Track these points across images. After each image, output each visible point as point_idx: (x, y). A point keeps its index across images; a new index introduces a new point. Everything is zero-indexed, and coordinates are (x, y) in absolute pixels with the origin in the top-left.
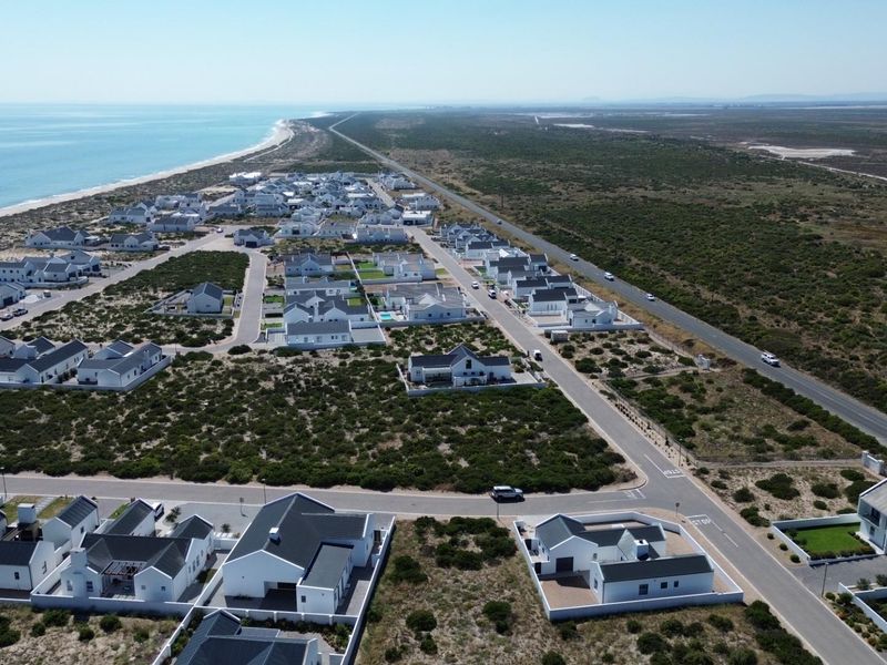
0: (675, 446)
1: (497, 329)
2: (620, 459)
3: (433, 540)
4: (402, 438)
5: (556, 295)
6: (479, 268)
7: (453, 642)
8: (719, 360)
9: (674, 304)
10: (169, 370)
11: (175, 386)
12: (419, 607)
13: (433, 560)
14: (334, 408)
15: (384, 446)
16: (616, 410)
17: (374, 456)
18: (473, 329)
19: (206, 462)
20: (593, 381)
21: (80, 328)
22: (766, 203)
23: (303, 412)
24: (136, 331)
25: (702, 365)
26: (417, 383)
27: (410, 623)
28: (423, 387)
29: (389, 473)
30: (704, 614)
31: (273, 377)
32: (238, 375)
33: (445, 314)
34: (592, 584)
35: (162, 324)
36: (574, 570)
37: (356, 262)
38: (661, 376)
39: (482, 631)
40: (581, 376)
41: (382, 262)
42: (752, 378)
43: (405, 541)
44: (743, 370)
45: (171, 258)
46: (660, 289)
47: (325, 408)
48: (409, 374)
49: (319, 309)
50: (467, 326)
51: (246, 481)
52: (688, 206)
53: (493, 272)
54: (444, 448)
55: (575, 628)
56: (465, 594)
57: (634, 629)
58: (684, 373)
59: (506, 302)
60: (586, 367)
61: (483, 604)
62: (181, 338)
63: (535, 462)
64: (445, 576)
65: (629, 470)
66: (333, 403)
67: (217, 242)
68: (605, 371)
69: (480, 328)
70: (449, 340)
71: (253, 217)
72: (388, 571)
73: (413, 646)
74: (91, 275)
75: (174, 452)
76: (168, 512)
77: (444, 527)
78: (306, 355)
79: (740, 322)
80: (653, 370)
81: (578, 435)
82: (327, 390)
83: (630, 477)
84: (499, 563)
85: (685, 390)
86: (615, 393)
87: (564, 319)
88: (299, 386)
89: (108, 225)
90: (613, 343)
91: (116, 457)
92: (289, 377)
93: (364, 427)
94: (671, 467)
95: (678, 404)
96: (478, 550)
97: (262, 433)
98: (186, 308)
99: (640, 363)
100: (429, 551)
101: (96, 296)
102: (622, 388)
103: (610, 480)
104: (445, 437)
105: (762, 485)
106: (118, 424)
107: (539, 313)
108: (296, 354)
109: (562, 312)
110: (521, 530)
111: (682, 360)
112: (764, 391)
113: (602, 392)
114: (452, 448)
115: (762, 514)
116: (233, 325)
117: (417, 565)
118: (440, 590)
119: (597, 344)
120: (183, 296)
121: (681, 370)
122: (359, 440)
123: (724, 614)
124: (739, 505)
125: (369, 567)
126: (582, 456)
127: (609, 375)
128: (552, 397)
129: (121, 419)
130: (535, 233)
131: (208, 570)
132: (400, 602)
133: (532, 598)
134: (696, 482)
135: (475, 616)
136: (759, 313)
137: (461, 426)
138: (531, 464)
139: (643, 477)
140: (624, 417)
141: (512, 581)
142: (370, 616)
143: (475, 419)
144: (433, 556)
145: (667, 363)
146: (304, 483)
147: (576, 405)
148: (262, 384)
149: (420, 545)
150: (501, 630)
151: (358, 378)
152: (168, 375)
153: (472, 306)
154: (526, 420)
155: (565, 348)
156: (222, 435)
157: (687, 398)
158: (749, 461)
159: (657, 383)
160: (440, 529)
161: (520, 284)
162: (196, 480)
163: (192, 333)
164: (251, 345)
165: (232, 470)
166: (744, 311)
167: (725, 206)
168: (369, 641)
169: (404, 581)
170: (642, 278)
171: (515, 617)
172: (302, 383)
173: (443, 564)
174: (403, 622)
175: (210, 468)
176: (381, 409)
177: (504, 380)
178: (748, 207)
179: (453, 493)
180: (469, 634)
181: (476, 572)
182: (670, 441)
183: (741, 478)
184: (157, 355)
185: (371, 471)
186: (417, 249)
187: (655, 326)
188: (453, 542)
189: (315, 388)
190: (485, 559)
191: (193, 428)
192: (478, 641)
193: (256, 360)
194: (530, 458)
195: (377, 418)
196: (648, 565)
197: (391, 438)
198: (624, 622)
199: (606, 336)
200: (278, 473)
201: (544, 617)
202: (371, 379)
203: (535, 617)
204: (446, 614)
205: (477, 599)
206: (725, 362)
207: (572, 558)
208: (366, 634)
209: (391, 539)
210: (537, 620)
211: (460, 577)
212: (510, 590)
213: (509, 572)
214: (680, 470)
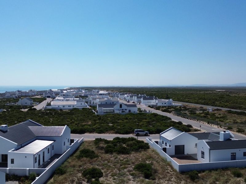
2: (190, 126)
3: (102, 145)
4: (92, 122)
8: (215, 110)
9: (191, 103)
13: (103, 151)
15: (83, 124)
16: (182, 118)
17: (78, 126)
20: (170, 113)
27: (84, 175)
33: (112, 103)
34: (200, 156)
36: (185, 154)
39: (134, 178)
40: (165, 113)
42: (231, 112)
43: (88, 146)
44: (226, 111)
55: (197, 175)
57: (238, 175)
58: (204, 112)
59: (133, 102)
60: (166, 110)
61: (133, 167)
64: (109, 157)
65: (196, 129)
77: (110, 141)
78: (58, 110)
79: (217, 104)
80: (192, 112)
81: (169, 122)
85: (207, 114)
94: (214, 128)
98: (18, 104)
99: (186, 111)
100: (102, 148)
108: (54, 110)
110: (150, 140)
112: (238, 114)
113: (174, 115)
117: (93, 152)
118: (106, 162)
127: (175, 112)
132: (80, 166)
133: (164, 164)
135: (129, 171)
137: (118, 120)
139: (204, 131)
140: (186, 119)
141: (150, 157)
149: (96, 146)
150: (147, 176)
155: (157, 108)
160: (107, 141)
168: (53, 183)
169: (84, 158)
171: (156, 171)
173: (107, 152)
174: (80, 175)
180: (125, 179)
181: (128, 155)
182: (209, 123)
190: (133, 151)
193: (37, 111)
195: (82, 119)
197: (87, 122)
198: (229, 172)
201: (174, 171)
204: (110, 171)
205: (129, 164)
206: (218, 110)
207: (184, 146)
208: (52, 180)
209: (80, 145)
210: (171, 173)
211: (119, 157)
212: (149, 161)
213: (147, 155)
214: (219, 129)
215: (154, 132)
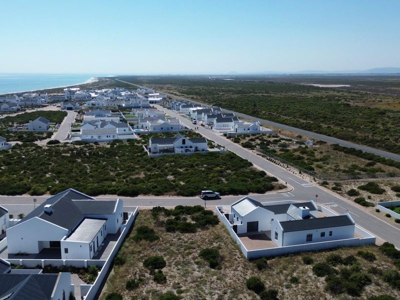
0: (305, 174)
1: (198, 133)
2: (275, 180)
3: (162, 218)
4: (145, 174)
6: (187, 115)
7: (178, 275)
8: (317, 142)
9: (287, 125)
10: (10, 150)
12: (153, 254)
13: (164, 229)
14: (104, 163)
15: (134, 177)
16: (268, 161)
17: (127, 181)
18: (185, 134)
19: (18, 186)
20: (252, 150)
23: (86, 165)
25: (309, 144)
26: (155, 153)
27: (146, 264)
28: (158, 154)
29: (136, 187)
30: (354, 251)
31: (70, 152)
32: (50, 151)
33: (170, 128)
34: (273, 237)
35: (12, 134)
36: (259, 231)
37: (124, 114)
38: (289, 148)
39: (199, 268)
40: (246, 149)
41: (137, 112)
42: (336, 147)
43: (145, 220)
44: (331, 145)
45: (26, 113)
47: (99, 162)
48: (150, 148)
49: (101, 125)
50: (182, 133)
51: (42, 194)
52: (284, 97)
53: (195, 115)
54: (171, 177)
55: (266, 262)
56: (186, 246)
57: (308, 262)
58: (300, 147)
59: (202, 125)
60: (247, 146)
61: (199, 251)
62: (21, 139)
63: (225, 182)
64: (172, 237)
65: (281, 184)
67: (53, 108)
68: (258, 147)
69: (189, 134)
71: (73, 101)
72: (132, 235)
73: (148, 279)
77: (171, 211)
78: (92, 144)
79: (323, 129)
80: (284, 146)
81: (249, 170)
82: (102, 156)
84: (208, 229)
85: (303, 153)
86: (265, 155)
88: (85, 155)
90: (260, 137)
93: (122, 170)
94: (305, 182)
95: (301, 158)
96: (193, 222)
97: (58, 173)
98: (28, 129)
99: (277, 144)
100: (161, 224)
103: (272, 188)
104: (171, 173)
105: (362, 188)
107: (219, 128)
108: (86, 144)
109: (231, 127)
110: (221, 211)
111: (297, 142)
112: (346, 152)
113: (258, 154)
114: (175, 177)
115: (367, 200)
116: (52, 134)
117: (152, 231)
118: (168, 245)
119: (251, 137)
121: (298, 146)
122: (118, 175)
123: (367, 250)
124: (352, 197)
126: (252, 179)
127: (261, 149)
128: (232, 156)
132: (140, 252)
133: (233, 247)
134: (322, 188)
135: (194, 258)
136: (332, 126)
137: (180, 168)
138: (223, 183)
139: (290, 187)
140: (273, 163)
141: (218, 238)
142: (116, 261)
143: (188, 165)
144: (163, 227)
145: (290, 144)
148: (63, 154)
149: (155, 221)
150: (213, 266)
151: (120, 151)
152: (7, 152)
153: (184, 126)
154: (218, 165)
155: (235, 139)
156: (33, 175)
157: (305, 156)
158: (349, 179)
159: (287, 151)
160: (168, 213)
161: (209, 117)
162: (9, 194)
163: (28, 137)
164: (60, 141)
166: (324, 126)
167: (301, 97)
168: (114, 277)
169: (143, 240)
170: (269, 117)
171: (223, 258)
172: (87, 154)
173: (169, 230)
174: (141, 264)
175: (19, 188)
176: (132, 162)
177: (203, 150)
179: (176, 197)
180: (190, 269)
181: (193, 234)
182: (302, 172)
183: (348, 186)
185: (124, 187)
187: (280, 132)
188: (177, 219)
190: (199, 227)
192: (197, 274)
193: (62, 146)
194: (222, 180)
195: (130, 166)
197: (138, 174)
198: (300, 258)
199: (255, 135)
201: (243, 257)
202: (128, 152)
204: (173, 258)
205: (194, 248)
206: (321, 143)
207: (258, 222)
208: (112, 273)
209: (135, 219)
210: (238, 259)
211: (182, 237)
212: (217, 243)
213: (215, 233)
214: (311, 184)
215: (227, 193)
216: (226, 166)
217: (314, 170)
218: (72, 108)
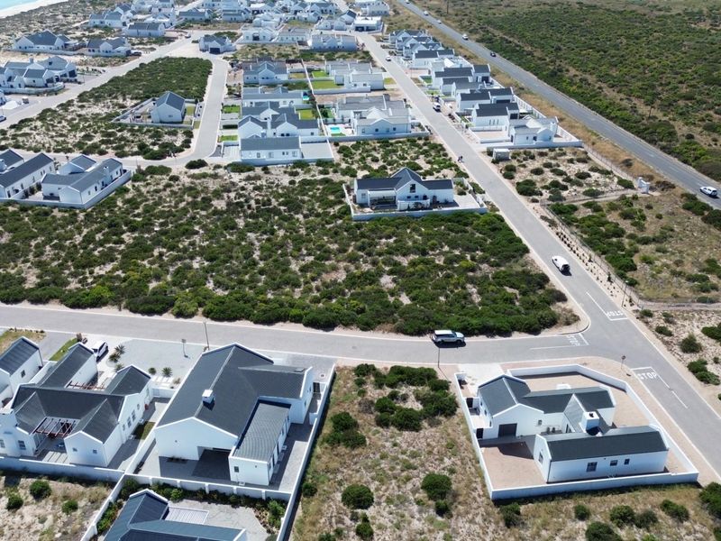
0: (618, 282)
1: (441, 145)
2: (562, 298)
3: (374, 393)
4: (346, 269)
5: (499, 108)
6: (424, 78)
7: (390, 524)
8: (658, 183)
9: (611, 119)
10: (129, 185)
11: (133, 203)
12: (356, 477)
13: (372, 418)
14: (281, 233)
15: (328, 278)
16: (557, 238)
17: (318, 289)
18: (418, 146)
19: (155, 292)
20: (534, 204)
21: (52, 137)
22: (696, 10)
23: (251, 236)
24: (103, 142)
25: (641, 187)
26: (362, 206)
27: (346, 498)
28: (368, 210)
29: (332, 311)
30: (658, 497)
31: (225, 195)
32: (193, 192)
33: (391, 130)
34: (536, 456)
35: (127, 134)
36: (517, 435)
37: (310, 70)
38: (601, 200)
39: (420, 512)
40: (522, 199)
41: (334, 70)
42: (692, 205)
43: (345, 394)
44: (683, 195)
45: (141, 65)
46: (597, 103)
47: (272, 232)
48: (355, 197)
49: (272, 123)
50: (412, 141)
51: (191, 315)
52: (621, 13)
53: (438, 83)
54: (387, 281)
55: (518, 513)
56: (405, 461)
57: (582, 515)
58: (623, 197)
59: (450, 115)
60: (526, 189)
61: (422, 476)
62: (143, 150)
63: (477, 299)
64: (383, 439)
65: (571, 311)
66: (281, 227)
67: (185, 48)
68: (546, 194)
69: (425, 144)
70: (395, 157)
71: (219, 22)
72: (327, 430)
73: (348, 528)
74: (68, 81)
75: (125, 280)
76: (112, 351)
77: (385, 377)
78: (259, 171)
79: (677, 141)
80: (593, 194)
81: (519, 269)
82: (276, 211)
83: (572, 319)
84: (439, 423)
85: (625, 216)
86: (556, 220)
87: (504, 135)
88: (249, 207)
89: (88, 29)
90: (553, 162)
91: (69, 283)
92: (241, 196)
93: (309, 255)
94: (613, 307)
95: (619, 233)
96: (418, 407)
97: (211, 259)
98: (150, 117)
99: (580, 185)
100: (369, 406)
101: (70, 103)
102: (563, 213)
103: (552, 322)
104: (387, 269)
105: (709, 332)
106: (75, 246)
107: (481, 128)
108: (249, 170)
109: (503, 127)
110: (462, 383)
111: (621, 182)
112: (705, 220)
113: (543, 218)
114: (394, 281)
115: (711, 368)
116: (192, 136)
117: (356, 425)
118: (378, 456)
119: (537, 164)
120: (148, 105)
121: (620, 193)
122: (304, 269)
123: (679, 498)
124: (686, 356)
125: (307, 426)
126: (524, 293)
127: (550, 199)
128: (494, 225)
129: (78, 239)
130: (478, 41)
131: (146, 423)
132: (336, 471)
133: (473, 470)
134: (640, 326)
135: (414, 492)
136: (696, 131)
137: (404, 255)
138: (472, 302)
139: (586, 320)
140: (565, 247)
141: (452, 446)
142: (305, 490)
143: (418, 249)
144: (372, 413)
145: (606, 185)
146: (247, 319)
147: (518, 234)
148: (215, 202)
149: (360, 398)
150: (442, 511)
151: (306, 198)
152: (127, 191)
153: (417, 121)
154: (468, 249)
155: (507, 168)
156: (174, 260)
157: (626, 225)
158: (693, 302)
159: (597, 209)
160: (381, 380)
161: (464, 97)
162: (144, 312)
163: (154, 144)
164: (207, 159)
165: (177, 303)
166: (681, 129)
167: (658, 13)
168: (302, 522)
169: (342, 443)
170: (580, 91)
171: (455, 496)
172: (253, 202)
173: (382, 423)
174: (338, 496)
175: (157, 301)
176: (326, 235)
177: (447, 203)
178: (679, 14)
179: (394, 334)
180: (406, 514)
181: (416, 434)
182: (613, 276)
183: (687, 323)
184: (118, 169)
185: (314, 307)
186: (367, 58)
187: (593, 144)
188: (393, 396)
189: (265, 210)
190: (425, 418)
191: (145, 251)
192: (417, 525)
193: (211, 176)
194: (471, 295)
195: (323, 246)
196: (598, 442)
197: (335, 269)
199: (546, 154)
200: (222, 308)
201: (485, 495)
202: (318, 199)
203: (475, 494)
205: (416, 468)
206: (666, 186)
207: (516, 425)
208: (299, 512)
209: (330, 392)
210: (478, 499)
211: (399, 440)
212: (450, 459)
213: (449, 435)
214: (622, 311)
216: (482, 250)
217: (635, 269)
218: (218, 49)
